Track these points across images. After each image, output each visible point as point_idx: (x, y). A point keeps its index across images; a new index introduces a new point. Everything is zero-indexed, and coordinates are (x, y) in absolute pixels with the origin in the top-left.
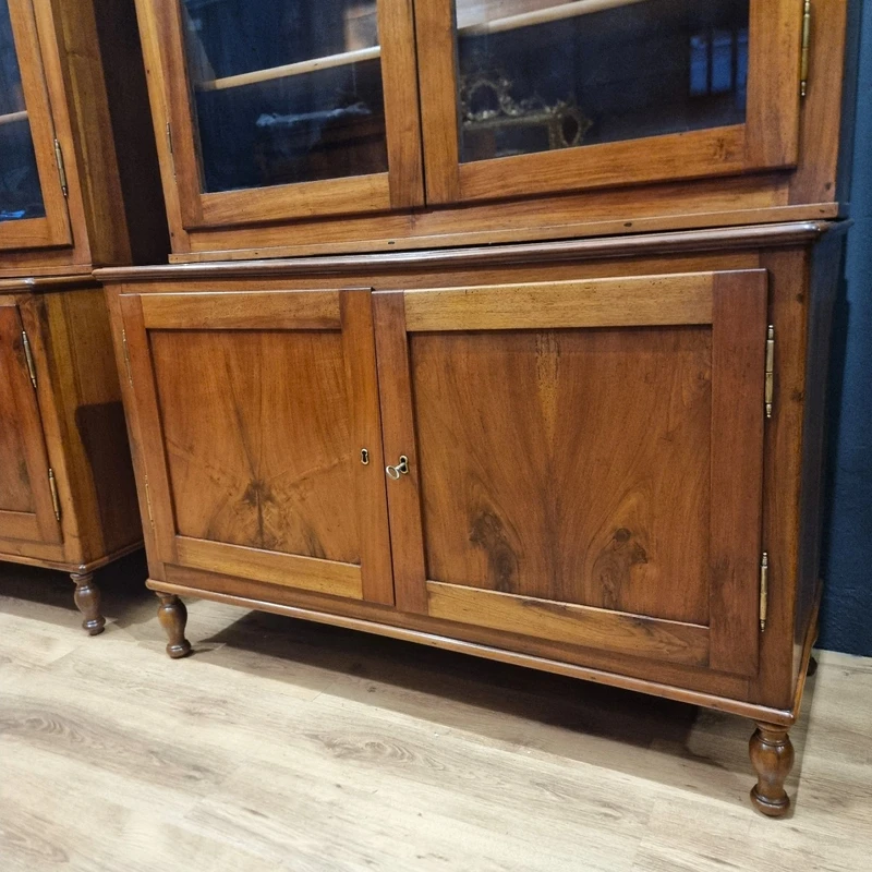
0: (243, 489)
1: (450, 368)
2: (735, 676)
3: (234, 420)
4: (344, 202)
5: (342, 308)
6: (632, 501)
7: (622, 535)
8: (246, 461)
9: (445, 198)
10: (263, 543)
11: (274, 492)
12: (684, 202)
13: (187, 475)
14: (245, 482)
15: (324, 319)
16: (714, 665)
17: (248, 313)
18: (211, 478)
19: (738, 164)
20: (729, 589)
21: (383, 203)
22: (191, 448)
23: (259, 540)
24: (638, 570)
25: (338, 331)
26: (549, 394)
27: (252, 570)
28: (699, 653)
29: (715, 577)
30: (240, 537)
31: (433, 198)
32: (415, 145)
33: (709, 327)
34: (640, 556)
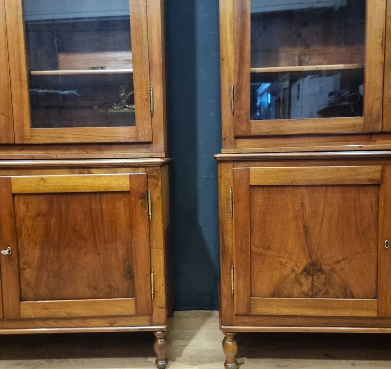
0: (302, 267)
3: (302, 230)
8: (307, 252)
10: (312, 295)
11: (323, 267)
13: (263, 263)
14: (304, 262)
15: (371, 180)
17: (324, 177)
18: (281, 263)
22: (269, 248)
23: (310, 293)
27: (305, 310)
31: (386, 128)
32: (380, 107)
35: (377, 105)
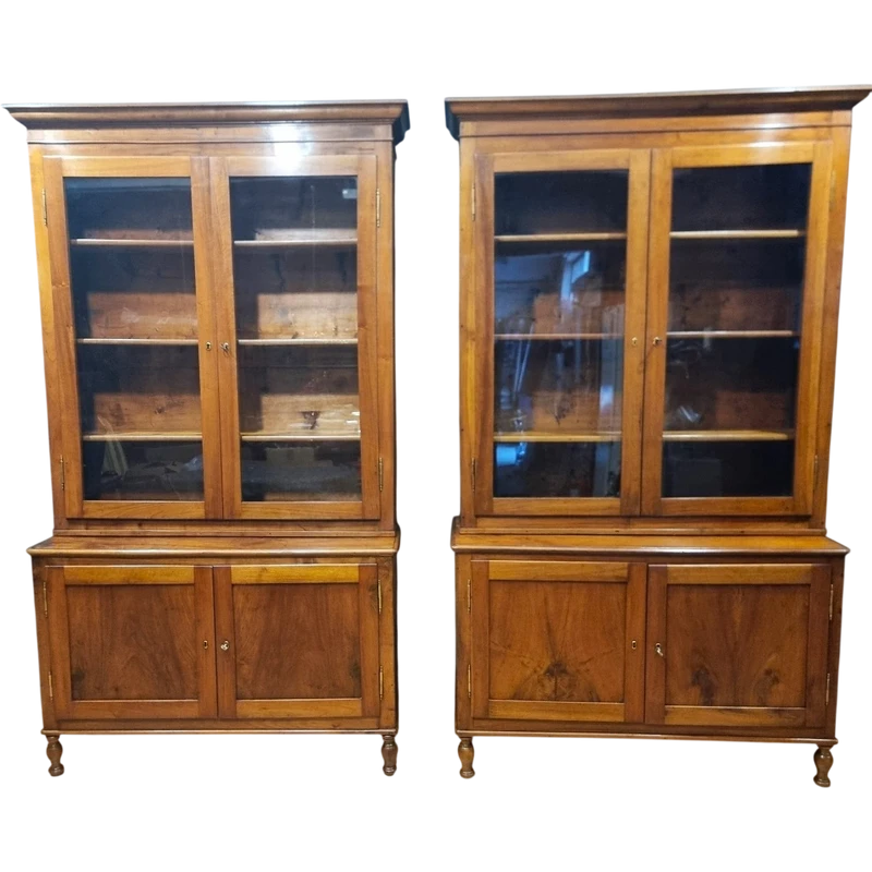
0: (545, 667)
1: (688, 601)
2: (814, 728)
4: (590, 510)
5: (629, 573)
6: (773, 657)
7: (768, 672)
8: (550, 651)
9: (652, 513)
10: (556, 698)
11: (568, 668)
12: (765, 525)
13: (503, 663)
14: (547, 663)
15: (617, 577)
16: (808, 725)
18: (523, 663)
19: (790, 513)
20: (815, 690)
21: (617, 512)
22: (509, 646)
23: (553, 696)
24: (775, 687)
25: (625, 583)
26: (738, 613)
28: (800, 720)
29: (807, 687)
30: (539, 694)
31: (645, 512)
32: (638, 488)
33: (809, 585)
34: (776, 680)
35: (635, 488)
